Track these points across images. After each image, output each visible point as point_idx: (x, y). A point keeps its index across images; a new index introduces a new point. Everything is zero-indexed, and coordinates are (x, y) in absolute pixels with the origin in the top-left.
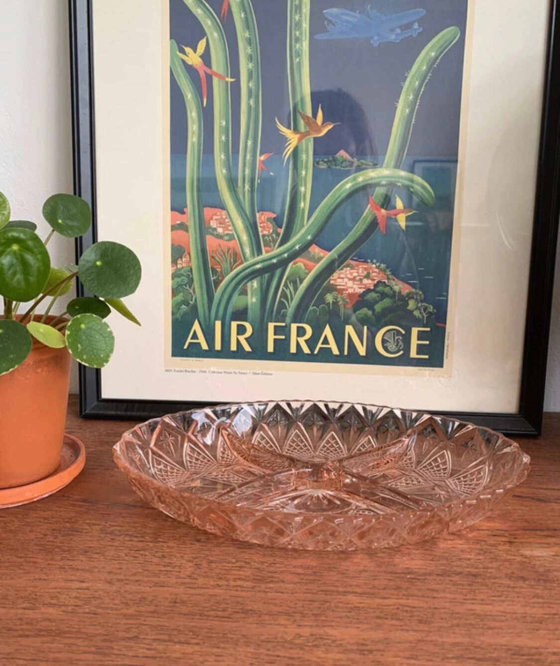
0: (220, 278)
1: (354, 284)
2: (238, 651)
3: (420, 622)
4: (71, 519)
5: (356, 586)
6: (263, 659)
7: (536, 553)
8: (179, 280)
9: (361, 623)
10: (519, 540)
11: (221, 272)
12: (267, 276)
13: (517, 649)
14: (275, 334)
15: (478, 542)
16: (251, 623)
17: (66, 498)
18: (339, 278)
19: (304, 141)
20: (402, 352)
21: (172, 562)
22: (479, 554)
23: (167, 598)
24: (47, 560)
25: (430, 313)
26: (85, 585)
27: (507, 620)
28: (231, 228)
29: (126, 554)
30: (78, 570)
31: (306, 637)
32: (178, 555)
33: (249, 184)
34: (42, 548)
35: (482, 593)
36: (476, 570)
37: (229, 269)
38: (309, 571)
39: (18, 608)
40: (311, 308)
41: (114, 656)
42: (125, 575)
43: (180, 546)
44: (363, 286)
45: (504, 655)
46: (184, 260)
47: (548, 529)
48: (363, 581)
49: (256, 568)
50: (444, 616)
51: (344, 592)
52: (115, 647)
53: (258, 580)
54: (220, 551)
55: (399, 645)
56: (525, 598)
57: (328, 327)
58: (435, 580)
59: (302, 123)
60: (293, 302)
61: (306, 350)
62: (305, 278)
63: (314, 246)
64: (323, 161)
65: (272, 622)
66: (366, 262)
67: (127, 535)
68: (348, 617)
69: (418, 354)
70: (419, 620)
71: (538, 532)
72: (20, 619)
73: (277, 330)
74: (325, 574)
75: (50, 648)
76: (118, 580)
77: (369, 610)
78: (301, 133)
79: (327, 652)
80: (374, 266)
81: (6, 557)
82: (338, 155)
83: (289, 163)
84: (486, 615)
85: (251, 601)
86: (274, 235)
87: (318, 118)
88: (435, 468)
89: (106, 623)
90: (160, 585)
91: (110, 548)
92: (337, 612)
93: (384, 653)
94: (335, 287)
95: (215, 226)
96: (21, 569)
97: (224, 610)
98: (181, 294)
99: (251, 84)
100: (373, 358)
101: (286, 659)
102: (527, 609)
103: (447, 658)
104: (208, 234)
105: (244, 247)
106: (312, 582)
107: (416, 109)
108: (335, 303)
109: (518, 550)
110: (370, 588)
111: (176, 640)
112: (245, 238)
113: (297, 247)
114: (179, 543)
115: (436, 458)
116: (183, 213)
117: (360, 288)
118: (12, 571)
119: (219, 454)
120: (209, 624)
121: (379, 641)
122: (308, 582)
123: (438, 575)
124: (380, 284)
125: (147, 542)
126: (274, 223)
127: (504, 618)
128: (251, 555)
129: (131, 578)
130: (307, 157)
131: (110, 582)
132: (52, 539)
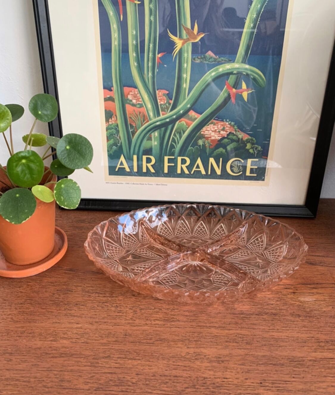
0: (135, 131)
1: (215, 134)
2: (159, 363)
3: (247, 343)
4: (65, 283)
5: (216, 322)
6: (172, 367)
7: (307, 299)
8: (111, 131)
9: (218, 345)
10: (299, 291)
11: (136, 127)
12: (163, 129)
13: (292, 358)
14: (169, 163)
15: (277, 293)
16: (164, 347)
17: (61, 268)
18: (207, 130)
19: (185, 45)
20: (241, 173)
21: (121, 310)
22: (277, 301)
23: (121, 333)
24: (57, 310)
25: (259, 151)
26: (79, 326)
27: (289, 341)
28: (141, 100)
29: (97, 305)
30: (74, 316)
31: (191, 354)
32: (124, 305)
33: (151, 72)
34: (53, 303)
35: (278, 325)
36: (276, 311)
37: (140, 126)
38: (191, 314)
39: (48, 341)
40: (190, 148)
41: (100, 368)
42: (99, 319)
43: (125, 299)
44: (221, 135)
45: (286, 362)
46: (113, 119)
47: (314, 284)
48: (219, 320)
49: (165, 313)
50: (259, 340)
51: (210, 327)
52: (100, 362)
53: (166, 320)
54: (146, 302)
55: (236, 357)
56: (298, 328)
57: (199, 159)
58: (255, 318)
59: (184, 33)
60: (179, 144)
61: (187, 172)
62: (186, 130)
63: (192, 111)
64: (197, 58)
65: (174, 346)
66: (222, 121)
67: (97, 293)
68: (211, 342)
69: (251, 173)
70: (246, 342)
71: (309, 286)
72: (51, 347)
73: (170, 161)
74: (199, 316)
75: (68, 364)
76: (96, 322)
77: (222, 337)
78: (184, 39)
79: (202, 362)
80: (227, 123)
81: (37, 309)
82: (207, 54)
83: (176, 59)
84: (279, 339)
85: (163, 333)
86: (167, 105)
87: (194, 30)
88: (257, 244)
89: (94, 348)
90: (118, 324)
91: (88, 301)
92: (206, 338)
93: (229, 362)
94: (204, 136)
95: (131, 99)
96: (45, 316)
97: (151, 339)
98: (112, 140)
99: (151, 6)
100: (225, 176)
101: (182, 367)
102: (299, 335)
103: (259, 364)
104: (127, 104)
105: (149, 112)
106: (193, 321)
107: (258, 24)
108: (204, 146)
109: (298, 298)
110: (222, 324)
111: (129, 358)
112: (149, 106)
113: (181, 112)
114: (124, 297)
115: (258, 238)
116: (111, 90)
117: (219, 136)
118: (41, 318)
119: (140, 237)
120: (144, 348)
121: (227, 356)
122: (192, 320)
123: (256, 315)
124: (230, 134)
125: (107, 297)
126: (167, 96)
127: (287, 340)
128: (161, 304)
129: (102, 321)
130: (188, 55)
131: (91, 324)
132: (57, 297)
